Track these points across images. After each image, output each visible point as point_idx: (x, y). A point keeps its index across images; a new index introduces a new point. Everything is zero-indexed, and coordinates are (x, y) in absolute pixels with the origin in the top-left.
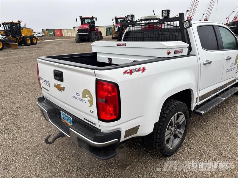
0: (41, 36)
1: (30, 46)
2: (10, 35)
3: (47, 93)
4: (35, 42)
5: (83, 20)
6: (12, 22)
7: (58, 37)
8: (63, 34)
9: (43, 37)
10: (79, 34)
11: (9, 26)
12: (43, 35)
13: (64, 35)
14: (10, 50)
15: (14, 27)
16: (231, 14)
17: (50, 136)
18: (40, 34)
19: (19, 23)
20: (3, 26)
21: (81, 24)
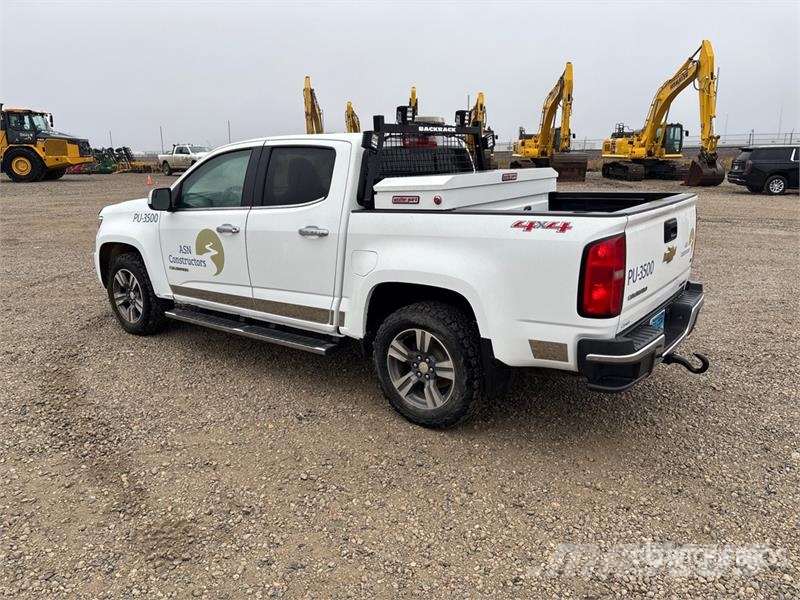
3: (648, 297)
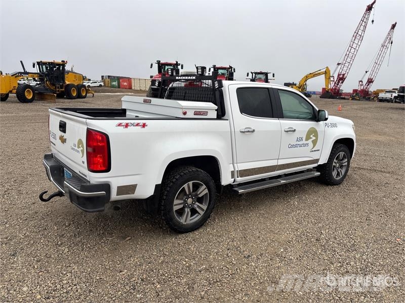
0: (98, 87)
1: (76, 100)
2: (46, 81)
4: (84, 95)
5: (161, 66)
6: (53, 61)
7: (124, 90)
8: (133, 85)
9: (101, 88)
10: (153, 87)
11: (46, 68)
12: (101, 85)
13: (133, 88)
14: (43, 103)
15: (55, 69)
16: (364, 75)
17: (46, 192)
18: (96, 82)
19: (63, 64)
20: (37, 66)
21: (157, 73)
